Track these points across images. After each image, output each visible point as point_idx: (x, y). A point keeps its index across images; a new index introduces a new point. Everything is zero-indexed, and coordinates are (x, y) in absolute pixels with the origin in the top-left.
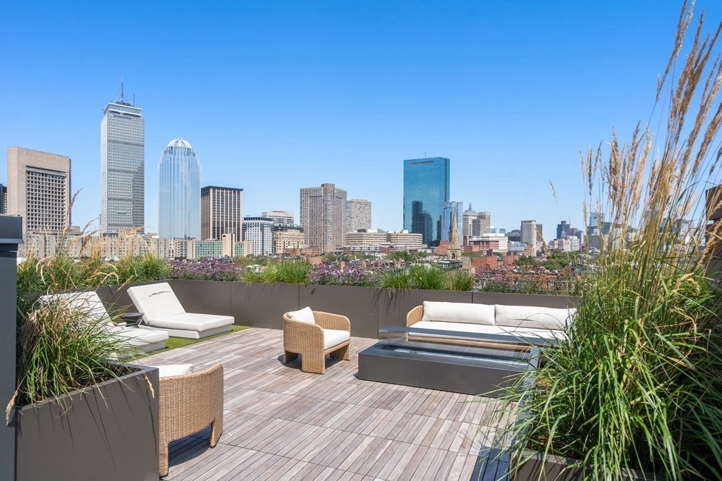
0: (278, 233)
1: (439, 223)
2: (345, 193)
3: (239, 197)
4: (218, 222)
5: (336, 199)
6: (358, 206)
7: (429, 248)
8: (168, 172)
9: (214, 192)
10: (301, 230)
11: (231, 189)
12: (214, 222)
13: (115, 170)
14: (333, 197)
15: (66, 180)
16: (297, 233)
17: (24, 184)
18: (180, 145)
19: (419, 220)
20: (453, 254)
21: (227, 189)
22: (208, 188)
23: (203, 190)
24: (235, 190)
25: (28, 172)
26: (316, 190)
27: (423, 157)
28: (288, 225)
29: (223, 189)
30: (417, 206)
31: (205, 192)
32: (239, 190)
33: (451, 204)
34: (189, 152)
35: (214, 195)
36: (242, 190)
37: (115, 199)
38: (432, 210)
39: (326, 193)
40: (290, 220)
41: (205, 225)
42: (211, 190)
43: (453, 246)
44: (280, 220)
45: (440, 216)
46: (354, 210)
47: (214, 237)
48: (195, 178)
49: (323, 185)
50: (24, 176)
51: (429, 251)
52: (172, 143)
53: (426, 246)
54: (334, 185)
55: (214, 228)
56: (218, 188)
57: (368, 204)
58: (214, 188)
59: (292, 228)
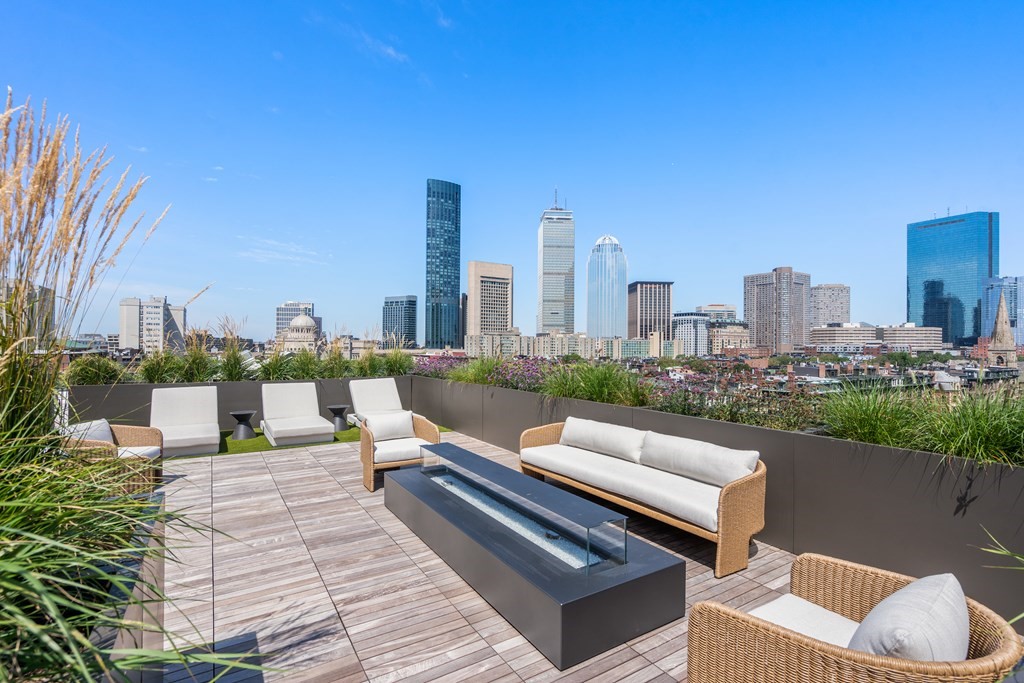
0: (715, 330)
1: (977, 312)
2: (807, 278)
3: (669, 291)
4: (651, 320)
5: (793, 286)
6: (829, 293)
7: (955, 349)
8: (596, 270)
9: (642, 287)
10: (745, 326)
11: (660, 283)
12: (641, 320)
13: (549, 274)
14: (789, 283)
15: (510, 286)
16: (740, 329)
17: (479, 291)
18: (607, 242)
19: (936, 307)
20: (1000, 358)
21: (655, 283)
22: (636, 284)
23: (630, 286)
24: (664, 284)
25: (482, 282)
26: (765, 277)
27: (946, 216)
28: (728, 321)
29: (651, 283)
30: (933, 289)
31: (632, 288)
32: (669, 284)
33: (1002, 280)
34: (616, 248)
35: (642, 291)
36: (672, 283)
37: (549, 301)
38: (962, 287)
39: (779, 279)
40: (731, 314)
41: (632, 323)
42: (639, 285)
43: (999, 345)
44: (719, 315)
45: (979, 302)
46: (823, 298)
47: (641, 335)
48: (622, 273)
49: (775, 270)
50: (479, 284)
51: (955, 353)
52: (599, 241)
53: (950, 345)
54: (790, 269)
55: (641, 326)
56: (646, 283)
57: (844, 290)
58: (642, 283)
59: (733, 324)
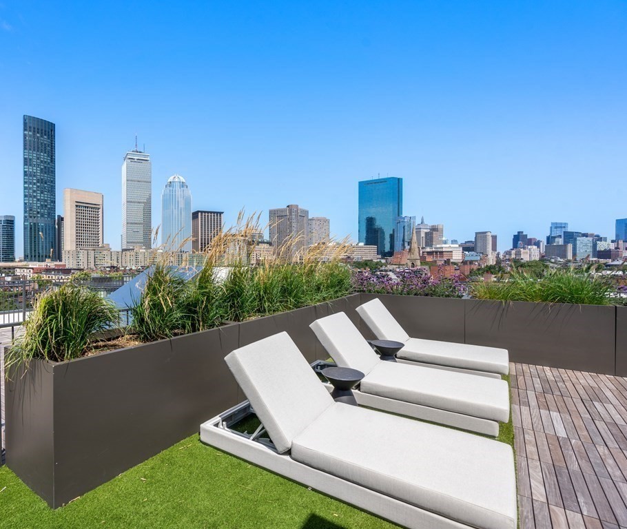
0: (252, 247)
1: (392, 237)
2: (307, 212)
3: (220, 219)
4: (205, 239)
5: (299, 217)
6: (318, 223)
7: (382, 258)
8: (168, 201)
9: (202, 215)
10: (270, 244)
11: (214, 213)
12: (202, 239)
13: (131, 202)
14: (297, 216)
15: (101, 210)
16: (266, 246)
17: (74, 214)
18: (177, 180)
19: (372, 233)
20: (413, 263)
21: (211, 212)
22: (198, 212)
23: (193, 214)
24: (217, 213)
25: (77, 206)
26: (282, 211)
27: (377, 178)
28: (260, 240)
29: (208, 212)
30: (370, 222)
31: (195, 215)
32: (221, 213)
33: (404, 218)
34: (183, 185)
35: (202, 218)
36: (223, 213)
37: (131, 223)
38: (385, 224)
39: (290, 213)
40: (261, 236)
41: (195, 243)
42: (200, 214)
43: (412, 256)
44: (253, 236)
45: (394, 230)
46: (315, 226)
47: (202, 250)
48: (188, 202)
49: (288, 206)
50: (74, 208)
51: (383, 261)
52: (171, 179)
53: (380, 256)
54: (297, 206)
55: (202, 243)
56: (205, 212)
57: (326, 221)
58: (202, 212)
59: (263, 242)
